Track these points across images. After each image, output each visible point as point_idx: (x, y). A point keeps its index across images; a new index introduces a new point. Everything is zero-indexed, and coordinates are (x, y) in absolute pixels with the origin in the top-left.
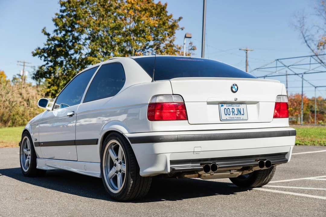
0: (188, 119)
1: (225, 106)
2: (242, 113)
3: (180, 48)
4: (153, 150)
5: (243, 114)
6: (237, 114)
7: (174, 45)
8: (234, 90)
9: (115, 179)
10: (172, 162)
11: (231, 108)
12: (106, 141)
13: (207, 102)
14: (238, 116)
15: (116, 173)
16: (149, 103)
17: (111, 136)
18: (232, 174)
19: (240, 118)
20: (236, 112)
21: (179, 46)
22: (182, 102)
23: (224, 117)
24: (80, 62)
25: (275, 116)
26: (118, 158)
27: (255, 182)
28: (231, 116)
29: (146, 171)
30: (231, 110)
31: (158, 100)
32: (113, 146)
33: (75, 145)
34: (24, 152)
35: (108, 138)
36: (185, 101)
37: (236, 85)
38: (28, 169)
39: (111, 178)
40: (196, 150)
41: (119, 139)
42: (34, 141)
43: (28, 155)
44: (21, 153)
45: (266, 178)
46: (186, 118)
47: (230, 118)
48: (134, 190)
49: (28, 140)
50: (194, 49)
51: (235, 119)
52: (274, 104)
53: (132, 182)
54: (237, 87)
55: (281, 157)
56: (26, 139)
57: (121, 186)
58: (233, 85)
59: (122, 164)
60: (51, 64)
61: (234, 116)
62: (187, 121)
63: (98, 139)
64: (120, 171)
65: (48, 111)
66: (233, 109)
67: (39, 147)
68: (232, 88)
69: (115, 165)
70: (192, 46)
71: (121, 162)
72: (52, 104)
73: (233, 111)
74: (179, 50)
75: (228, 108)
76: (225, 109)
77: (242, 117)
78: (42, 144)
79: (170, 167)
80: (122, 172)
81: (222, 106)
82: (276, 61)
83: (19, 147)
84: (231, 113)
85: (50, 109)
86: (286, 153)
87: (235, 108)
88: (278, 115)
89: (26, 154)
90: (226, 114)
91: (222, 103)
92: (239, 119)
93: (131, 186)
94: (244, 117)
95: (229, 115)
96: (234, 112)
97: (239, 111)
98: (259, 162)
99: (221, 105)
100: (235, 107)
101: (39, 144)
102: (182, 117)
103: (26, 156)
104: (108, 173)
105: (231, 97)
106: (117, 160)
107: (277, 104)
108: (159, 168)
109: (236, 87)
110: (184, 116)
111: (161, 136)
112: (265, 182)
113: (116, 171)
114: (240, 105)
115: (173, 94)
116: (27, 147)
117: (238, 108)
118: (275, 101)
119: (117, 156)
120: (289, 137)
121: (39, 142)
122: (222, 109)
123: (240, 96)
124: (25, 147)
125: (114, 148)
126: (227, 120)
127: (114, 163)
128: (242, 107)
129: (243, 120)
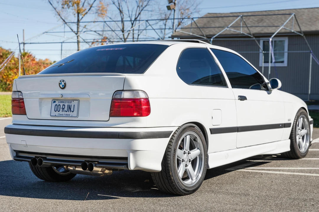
1: (57, 102)
2: (72, 109)
5: (73, 111)
6: (66, 111)
11: (61, 104)
13: (39, 98)
14: (67, 113)
19: (69, 115)
20: (66, 109)
23: (53, 113)
28: (61, 112)
30: (61, 107)
47: (59, 114)
51: (64, 115)
61: (63, 113)
66: (64, 106)
73: (64, 107)
75: (59, 105)
76: (56, 106)
77: (71, 113)
81: (54, 102)
84: (61, 110)
87: (66, 104)
90: (56, 110)
92: (67, 116)
95: (59, 111)
96: (64, 109)
97: (69, 108)
114: (72, 101)
115: (18, 91)
117: (69, 104)
126: (55, 116)
128: (73, 103)
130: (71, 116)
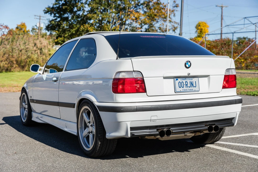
0: (146, 92)
1: (179, 80)
2: (194, 85)
3: (165, 6)
4: (116, 118)
5: (195, 86)
6: (190, 86)
7: (160, 3)
8: (187, 66)
9: (88, 137)
10: (132, 129)
11: (184, 81)
12: (81, 106)
13: (163, 77)
14: (191, 88)
15: (88, 134)
16: (113, 78)
17: (85, 102)
18: (186, 136)
19: (193, 90)
20: (189, 85)
21: (165, 4)
22: (141, 77)
23: (178, 89)
24: (82, 18)
25: (224, 87)
26: (90, 121)
27: (207, 140)
28: (185, 88)
29: (111, 135)
30: (184, 83)
31: (121, 76)
32: (86, 111)
33: (58, 106)
34: (23, 105)
35: (82, 104)
36: (144, 77)
37: (189, 62)
38: (26, 119)
39: (85, 137)
40: (153, 118)
41: (90, 106)
42: (29, 98)
43: (26, 108)
44: (21, 107)
45: (217, 137)
46: (144, 91)
47: (183, 90)
48: (102, 149)
49: (26, 96)
50: (177, 7)
51: (188, 90)
52: (223, 76)
53: (100, 143)
54: (191, 64)
55: (229, 122)
56: (24, 95)
57: (92, 144)
58: (187, 62)
59: (93, 126)
60: (59, 19)
61: (187, 88)
62: (146, 93)
63: (75, 104)
64: (92, 132)
65: (40, 74)
66: (186, 83)
67: (33, 103)
68: (185, 64)
69: (88, 127)
70: (176, 3)
71: (92, 125)
72: (43, 69)
73: (187, 84)
74: (165, 8)
75: (182, 82)
76: (180, 83)
77: (194, 89)
78: (35, 101)
79: (130, 132)
80: (93, 133)
81: (177, 80)
82: (244, 19)
83: (20, 101)
84: (185, 86)
85: (41, 72)
86: (233, 118)
88: (227, 85)
89: (24, 107)
90: (180, 87)
91: (177, 78)
92: (191, 91)
93: (99, 146)
94: (196, 89)
95: (183, 87)
96: (187, 85)
97: (192, 84)
98: (208, 126)
99: (175, 79)
100: (189, 81)
101: (33, 101)
102: (141, 90)
103: (25, 108)
104: (82, 133)
105: (184, 72)
106: (89, 122)
107: (226, 76)
108: (121, 133)
109: (189, 64)
110: (143, 89)
111: (122, 107)
112: (216, 140)
113: (88, 132)
114: (193, 78)
115: (134, 71)
116: (25, 102)
117: (191, 81)
118: (224, 74)
119: (89, 120)
120: (235, 104)
121: (33, 99)
122: (177, 82)
123: (192, 71)
124: (24, 101)
125: (87, 112)
126: (180, 92)
127: (87, 125)
128: (194, 80)
129: (195, 91)
130: (194, 90)
